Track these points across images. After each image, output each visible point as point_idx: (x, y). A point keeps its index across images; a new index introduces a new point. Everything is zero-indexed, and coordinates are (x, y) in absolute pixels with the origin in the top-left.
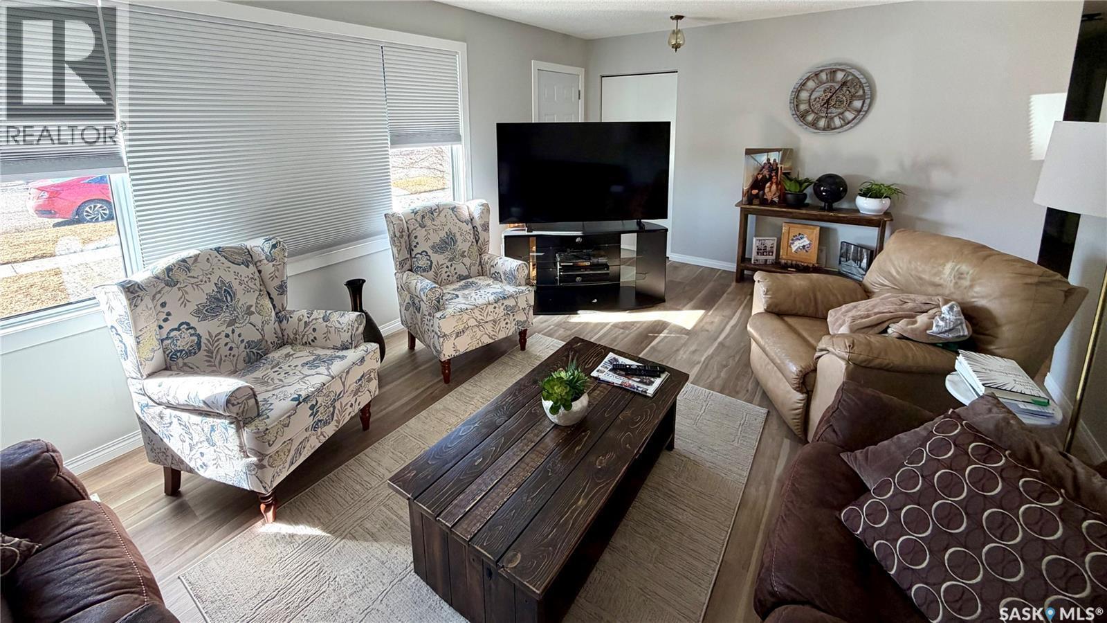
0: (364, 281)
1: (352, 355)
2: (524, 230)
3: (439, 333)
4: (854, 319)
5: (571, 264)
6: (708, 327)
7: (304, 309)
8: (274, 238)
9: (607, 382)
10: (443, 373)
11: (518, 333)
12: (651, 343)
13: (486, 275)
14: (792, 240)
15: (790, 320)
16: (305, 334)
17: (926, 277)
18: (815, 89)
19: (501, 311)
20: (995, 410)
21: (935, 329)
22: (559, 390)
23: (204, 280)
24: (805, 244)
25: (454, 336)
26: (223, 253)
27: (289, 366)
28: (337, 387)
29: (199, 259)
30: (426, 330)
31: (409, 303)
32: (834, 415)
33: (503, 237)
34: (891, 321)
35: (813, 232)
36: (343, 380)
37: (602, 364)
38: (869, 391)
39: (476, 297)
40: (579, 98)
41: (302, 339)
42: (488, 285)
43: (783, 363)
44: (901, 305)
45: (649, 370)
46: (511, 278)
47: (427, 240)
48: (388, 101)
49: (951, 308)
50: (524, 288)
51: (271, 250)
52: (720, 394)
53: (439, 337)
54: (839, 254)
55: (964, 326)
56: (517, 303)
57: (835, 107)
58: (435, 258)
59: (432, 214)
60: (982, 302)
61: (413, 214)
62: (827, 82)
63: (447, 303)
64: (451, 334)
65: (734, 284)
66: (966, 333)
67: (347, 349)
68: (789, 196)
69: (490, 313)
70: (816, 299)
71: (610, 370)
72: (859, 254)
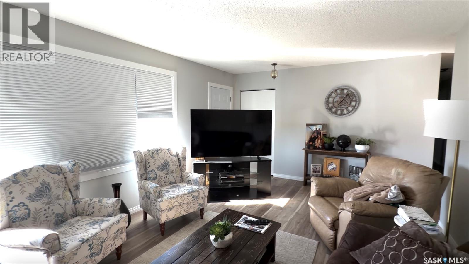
0: (121, 184)
1: (113, 219)
2: (203, 161)
3: (159, 209)
4: (354, 195)
5: (226, 177)
6: (291, 206)
7: (89, 197)
8: (74, 161)
9: (242, 228)
10: (161, 230)
11: (199, 210)
12: (264, 213)
13: (184, 182)
14: (328, 165)
15: (327, 198)
16: (88, 210)
17: (384, 175)
18: (335, 97)
19: (191, 198)
20: (414, 226)
21: (389, 197)
22: (218, 230)
23: (35, 180)
24: (334, 167)
25: (167, 211)
26: (46, 168)
27: (79, 225)
28: (104, 235)
29: (32, 170)
30: (153, 208)
31: (144, 196)
32: (346, 235)
33: (193, 164)
34: (370, 195)
35: (337, 161)
36: (108, 231)
37: (240, 220)
38: (362, 224)
39: (179, 191)
40: (230, 101)
41: (87, 212)
42: (185, 186)
43: (324, 217)
44: (374, 188)
45: (262, 222)
46: (196, 182)
47: (155, 164)
48: (137, 97)
49: (395, 188)
50: (202, 187)
51: (72, 167)
52: (297, 235)
53: (159, 211)
54: (349, 171)
55: (401, 195)
56: (199, 194)
57: (344, 105)
58: (159, 173)
59: (158, 152)
60: (408, 185)
61: (148, 152)
62: (340, 94)
63: (164, 194)
64: (165, 209)
65: (303, 187)
66: (402, 198)
67: (110, 216)
68: (326, 145)
69: (185, 199)
70: (338, 188)
71: (244, 223)
72: (357, 171)
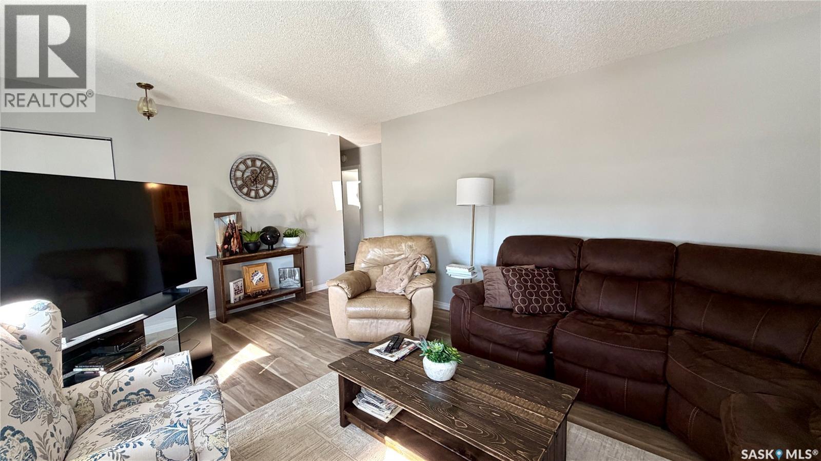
14: (252, 277)
18: (246, 170)
24: (260, 277)
35: (263, 268)
49: (424, 257)
62: (252, 166)
68: (250, 245)
72: (293, 272)
